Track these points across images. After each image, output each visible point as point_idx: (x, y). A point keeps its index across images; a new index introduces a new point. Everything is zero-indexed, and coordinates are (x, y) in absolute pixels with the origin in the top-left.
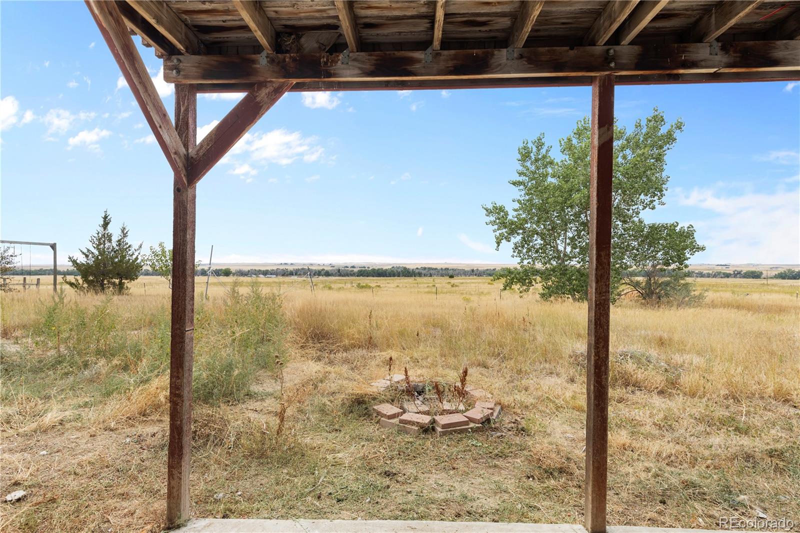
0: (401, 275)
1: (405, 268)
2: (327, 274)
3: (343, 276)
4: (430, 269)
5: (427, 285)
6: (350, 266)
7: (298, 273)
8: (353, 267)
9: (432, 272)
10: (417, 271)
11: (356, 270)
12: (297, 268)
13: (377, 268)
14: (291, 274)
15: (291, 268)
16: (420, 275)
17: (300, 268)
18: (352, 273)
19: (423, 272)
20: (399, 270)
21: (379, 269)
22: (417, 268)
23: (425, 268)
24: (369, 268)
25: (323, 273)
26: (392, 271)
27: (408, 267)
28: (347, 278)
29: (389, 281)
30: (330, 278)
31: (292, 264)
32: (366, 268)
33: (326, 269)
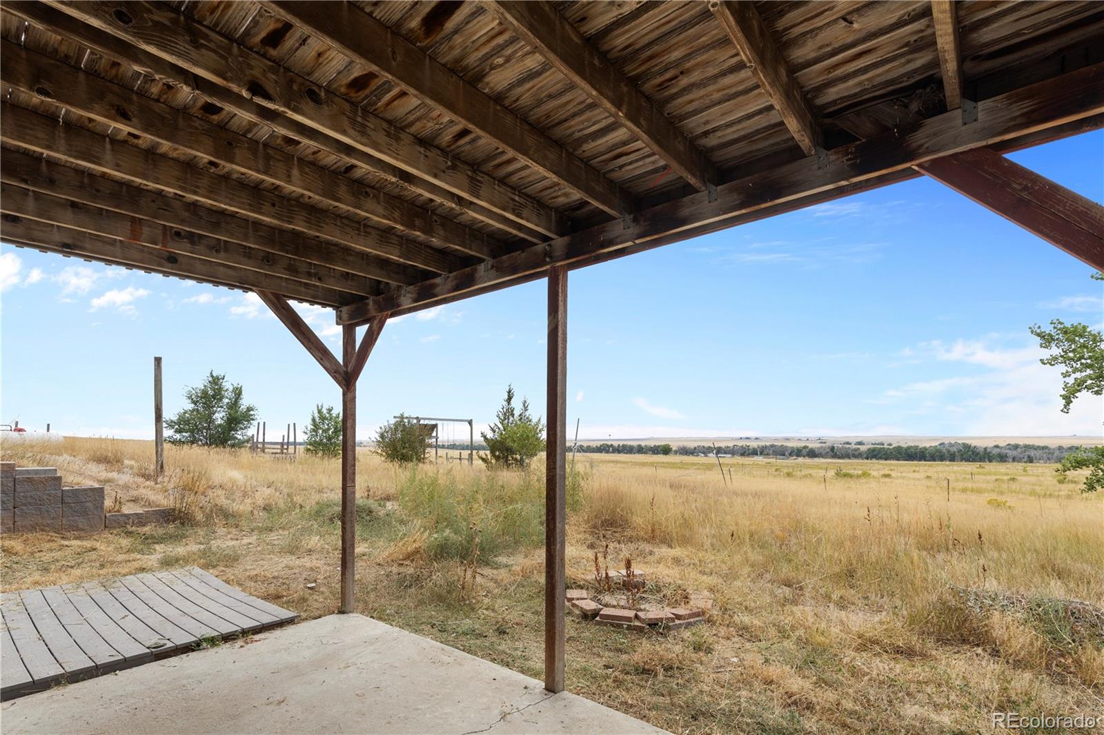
0: (957, 457)
1: (966, 446)
2: (812, 454)
3: (839, 458)
4: (1027, 447)
5: (994, 478)
6: (853, 441)
7: (765, 453)
8: (860, 443)
9: (1032, 453)
10: (996, 451)
11: (863, 448)
12: (763, 444)
13: (905, 446)
14: (754, 452)
15: (754, 444)
16: (1002, 458)
17: (768, 444)
18: (857, 453)
19: (1011, 453)
20: (954, 449)
21: (909, 448)
22: (997, 447)
23: (1016, 447)
24: (890, 445)
25: (804, 452)
26: (938, 451)
27: (974, 443)
28: (847, 461)
29: (917, 469)
30: (816, 460)
31: (756, 439)
32: (886, 446)
33: (811, 446)
